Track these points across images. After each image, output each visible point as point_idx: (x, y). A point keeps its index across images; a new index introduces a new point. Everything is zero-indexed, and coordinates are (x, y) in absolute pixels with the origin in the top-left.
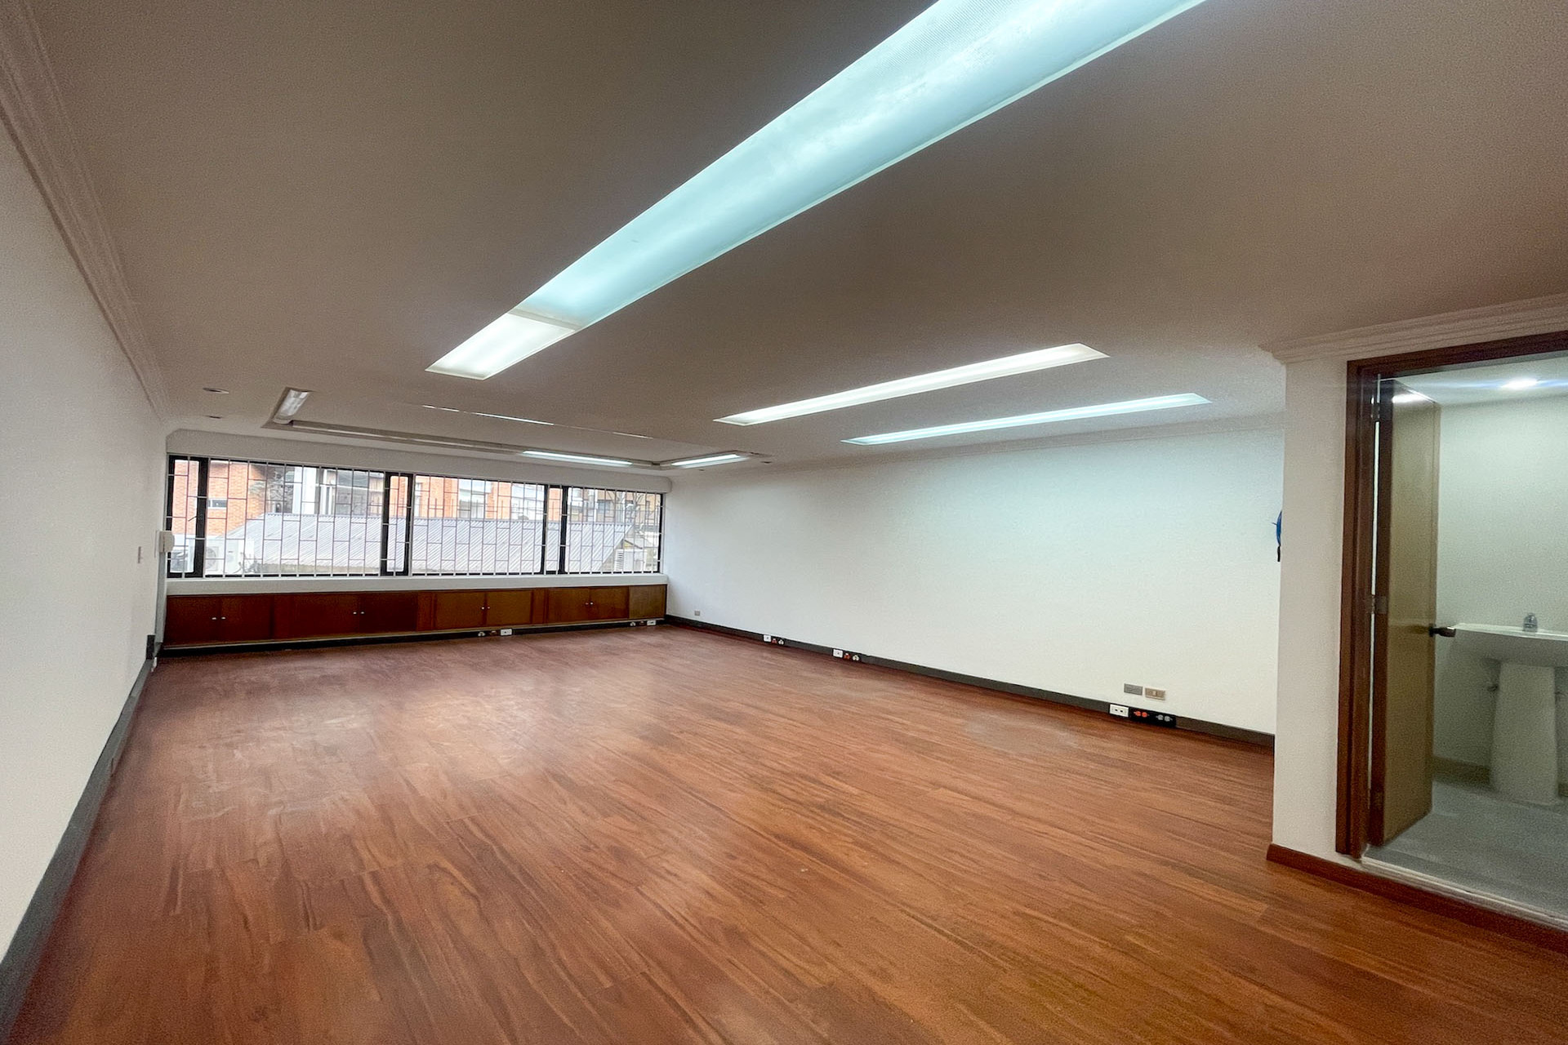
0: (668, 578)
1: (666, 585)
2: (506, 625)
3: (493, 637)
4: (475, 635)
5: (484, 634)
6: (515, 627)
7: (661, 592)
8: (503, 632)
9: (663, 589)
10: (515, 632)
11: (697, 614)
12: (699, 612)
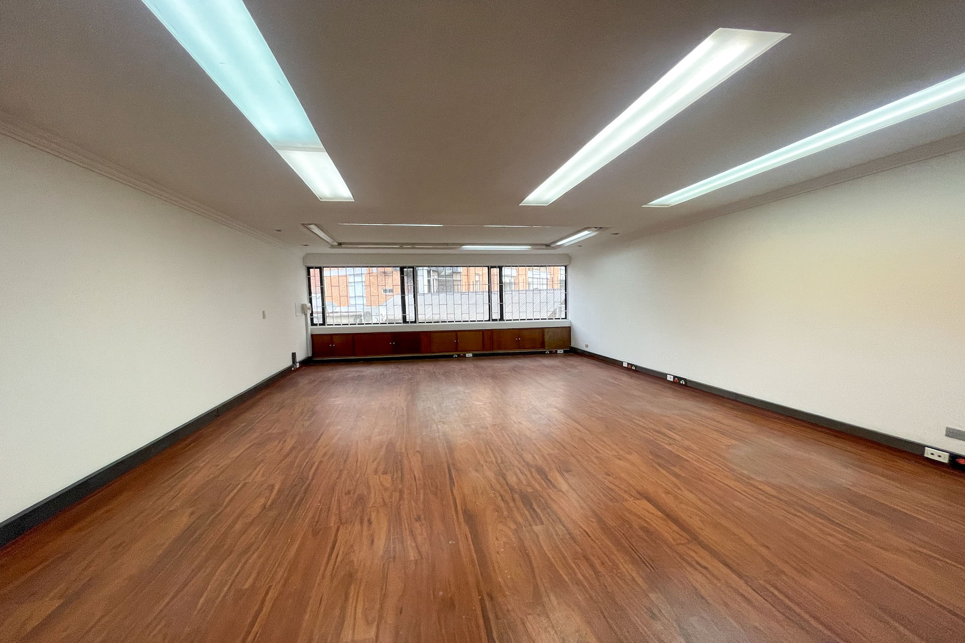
0: (571, 322)
1: (570, 327)
2: (469, 351)
3: (462, 358)
4: (451, 356)
5: (457, 356)
6: (475, 352)
7: (567, 331)
8: (467, 355)
9: (569, 329)
10: (474, 355)
11: (587, 346)
12: (587, 345)
